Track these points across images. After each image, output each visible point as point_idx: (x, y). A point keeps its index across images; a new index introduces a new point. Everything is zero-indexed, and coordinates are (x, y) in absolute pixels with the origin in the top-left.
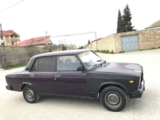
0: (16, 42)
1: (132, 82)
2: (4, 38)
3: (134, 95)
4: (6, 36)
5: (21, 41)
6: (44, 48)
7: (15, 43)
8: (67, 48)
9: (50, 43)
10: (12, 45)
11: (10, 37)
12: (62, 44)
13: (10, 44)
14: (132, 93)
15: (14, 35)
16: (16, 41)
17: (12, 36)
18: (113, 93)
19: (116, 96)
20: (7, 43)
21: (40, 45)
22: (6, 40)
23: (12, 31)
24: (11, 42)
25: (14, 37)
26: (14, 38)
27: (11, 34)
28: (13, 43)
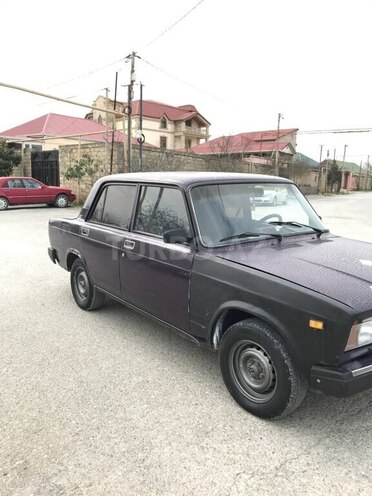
0: (198, 142)
1: (319, 325)
2: (170, 127)
3: (319, 381)
4: (176, 123)
5: (210, 139)
6: (264, 166)
7: (194, 144)
8: (347, 174)
9: (287, 150)
10: (186, 148)
11: (183, 124)
12: (331, 158)
13: (181, 146)
14: (313, 368)
15: (195, 120)
16: (198, 139)
17: (188, 123)
18: (259, 349)
19: (265, 360)
20: (175, 142)
21: (256, 154)
22: (173, 133)
23: (191, 109)
24: (183, 138)
25: (194, 125)
26: (194, 129)
27: (188, 115)
28: (188, 142)
